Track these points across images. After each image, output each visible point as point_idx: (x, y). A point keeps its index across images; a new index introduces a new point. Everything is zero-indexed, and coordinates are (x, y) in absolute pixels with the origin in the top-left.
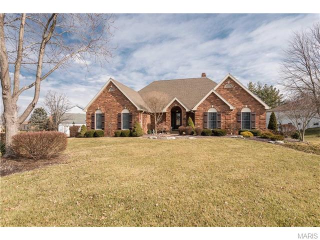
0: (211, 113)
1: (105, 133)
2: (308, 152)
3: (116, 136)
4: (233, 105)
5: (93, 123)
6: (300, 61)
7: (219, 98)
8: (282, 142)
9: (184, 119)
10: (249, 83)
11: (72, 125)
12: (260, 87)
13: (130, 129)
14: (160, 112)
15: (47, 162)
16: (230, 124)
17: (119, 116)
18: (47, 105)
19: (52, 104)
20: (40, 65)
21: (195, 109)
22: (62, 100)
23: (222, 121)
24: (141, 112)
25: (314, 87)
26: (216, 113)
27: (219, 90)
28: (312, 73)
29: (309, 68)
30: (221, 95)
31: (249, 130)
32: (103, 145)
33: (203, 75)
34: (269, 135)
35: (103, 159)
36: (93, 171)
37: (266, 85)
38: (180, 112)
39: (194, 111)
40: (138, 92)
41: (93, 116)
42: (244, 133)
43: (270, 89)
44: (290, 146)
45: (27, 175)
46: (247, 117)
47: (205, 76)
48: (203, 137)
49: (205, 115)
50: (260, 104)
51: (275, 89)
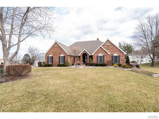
0: (100, 56)
1: (53, 65)
2: (141, 74)
3: (58, 66)
4: (110, 52)
5: (48, 60)
6: (141, 32)
7: (103, 49)
8: (130, 69)
9: (88, 59)
10: (119, 43)
11: (39, 61)
12: (124, 44)
13: (64, 63)
14: (77, 56)
15: (21, 78)
16: (108, 61)
17: (60, 57)
18: (29, 52)
19: (32, 52)
20: (20, 35)
21: (93, 54)
22: (36, 51)
23: (105, 59)
24: (69, 55)
25: (147, 44)
26: (102, 56)
27: (103, 46)
28: (147, 38)
29: (145, 36)
30: (104, 48)
31: (117, 64)
32: (50, 70)
33: (98, 39)
34: (126, 66)
35: (47, 76)
36: (39, 82)
37: (127, 43)
38: (87, 55)
39: (93, 55)
40: (69, 47)
41: (48, 58)
42: (114, 65)
43: (129, 46)
44: (133, 71)
45: (10, 83)
46: (116, 58)
47: (98, 40)
48: (96, 67)
49: (97, 57)
50: (122, 52)
51: (131, 45)
